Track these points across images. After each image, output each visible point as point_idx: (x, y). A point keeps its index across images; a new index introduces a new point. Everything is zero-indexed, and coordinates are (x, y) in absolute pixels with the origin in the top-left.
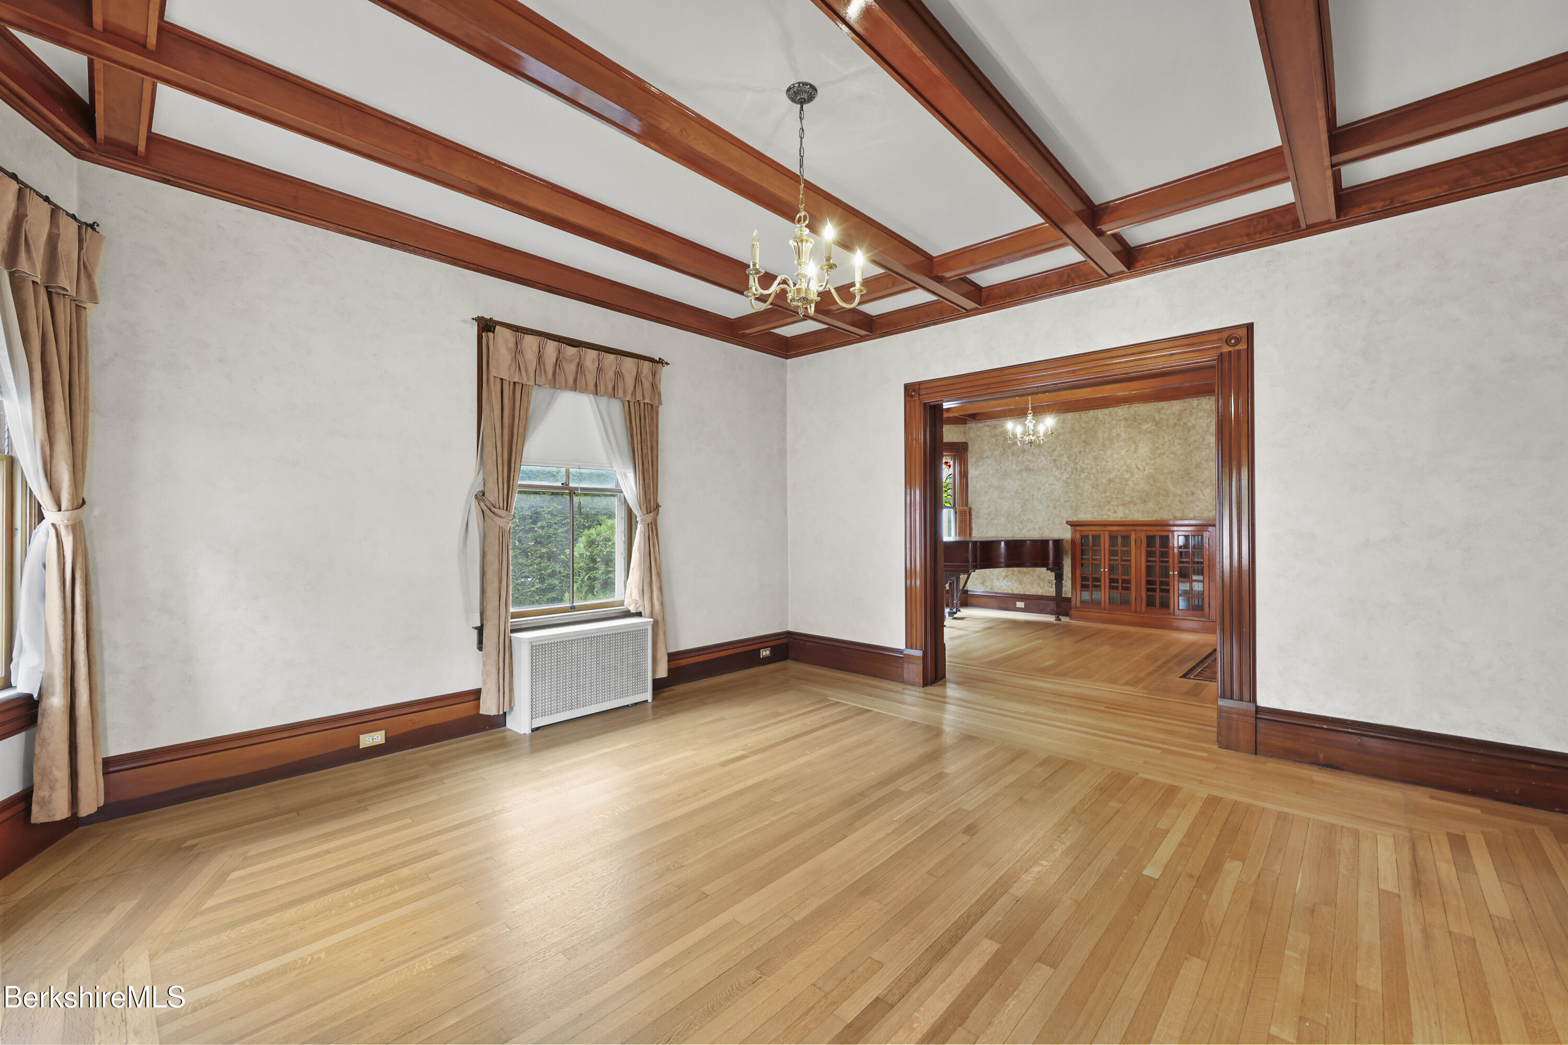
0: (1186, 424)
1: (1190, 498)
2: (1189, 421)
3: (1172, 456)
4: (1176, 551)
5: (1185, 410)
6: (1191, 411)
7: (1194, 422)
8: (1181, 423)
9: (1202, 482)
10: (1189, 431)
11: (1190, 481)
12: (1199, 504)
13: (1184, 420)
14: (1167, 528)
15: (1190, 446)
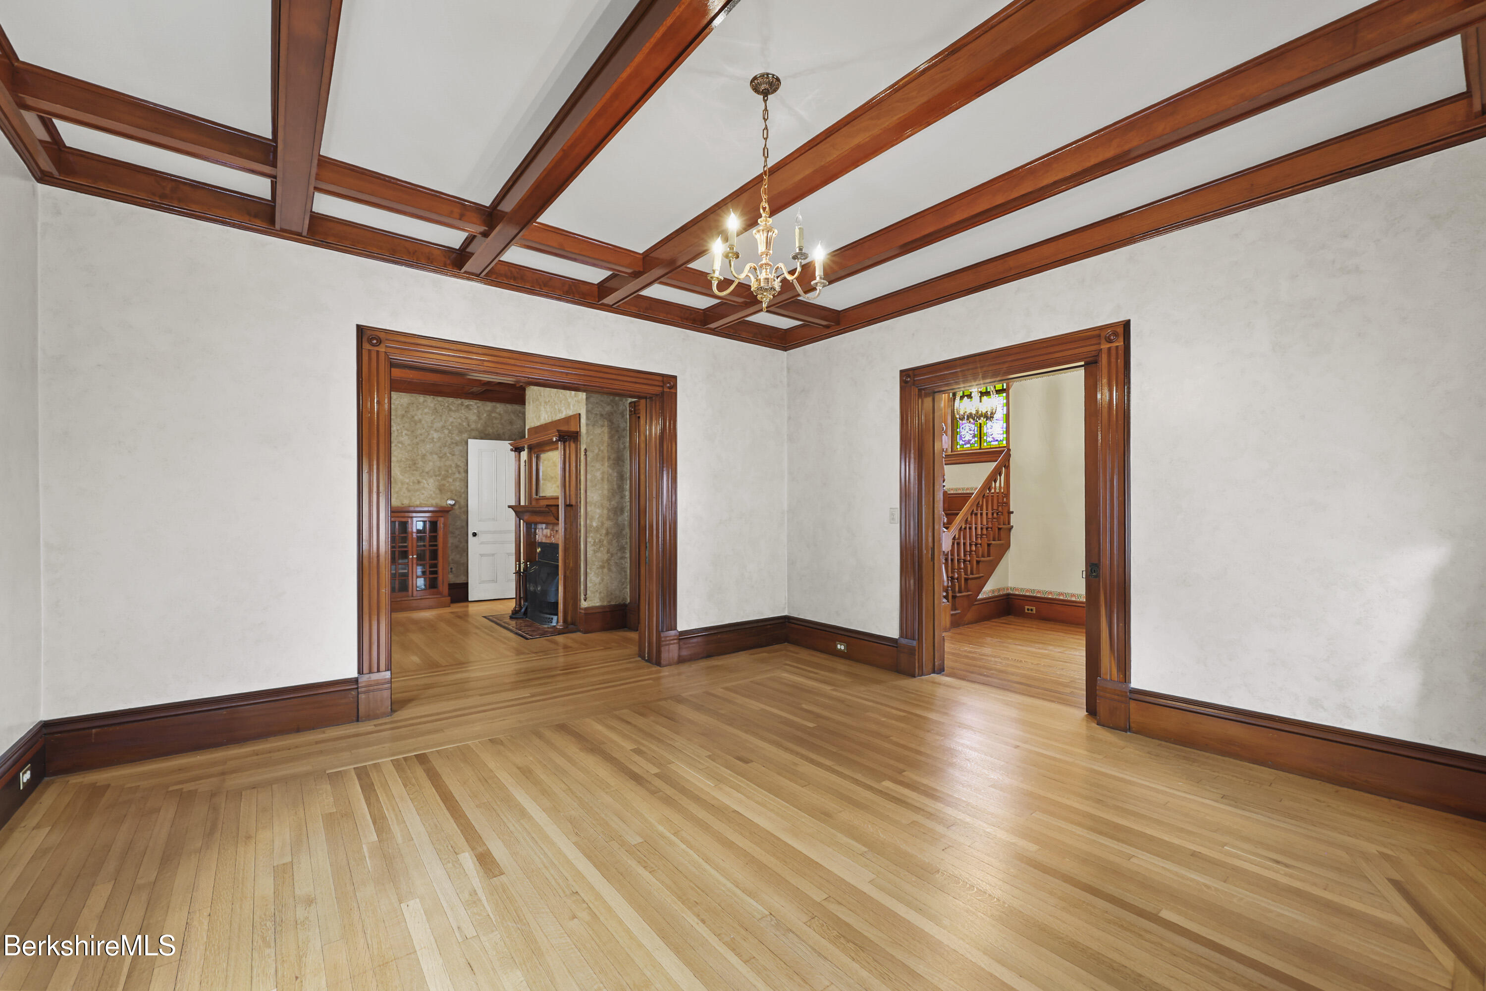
0: (413, 417)
1: (417, 487)
2: (416, 415)
3: (400, 445)
4: (415, 535)
5: (413, 404)
6: (417, 406)
7: (420, 417)
8: (409, 416)
9: (427, 473)
10: (416, 424)
11: (416, 470)
12: (423, 492)
13: (411, 413)
14: (407, 514)
15: (416, 438)
